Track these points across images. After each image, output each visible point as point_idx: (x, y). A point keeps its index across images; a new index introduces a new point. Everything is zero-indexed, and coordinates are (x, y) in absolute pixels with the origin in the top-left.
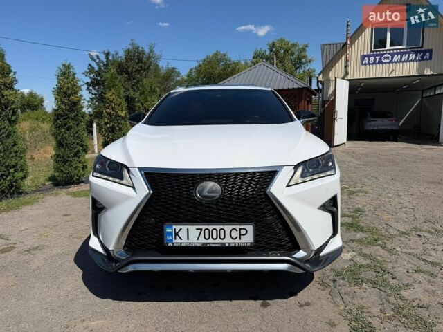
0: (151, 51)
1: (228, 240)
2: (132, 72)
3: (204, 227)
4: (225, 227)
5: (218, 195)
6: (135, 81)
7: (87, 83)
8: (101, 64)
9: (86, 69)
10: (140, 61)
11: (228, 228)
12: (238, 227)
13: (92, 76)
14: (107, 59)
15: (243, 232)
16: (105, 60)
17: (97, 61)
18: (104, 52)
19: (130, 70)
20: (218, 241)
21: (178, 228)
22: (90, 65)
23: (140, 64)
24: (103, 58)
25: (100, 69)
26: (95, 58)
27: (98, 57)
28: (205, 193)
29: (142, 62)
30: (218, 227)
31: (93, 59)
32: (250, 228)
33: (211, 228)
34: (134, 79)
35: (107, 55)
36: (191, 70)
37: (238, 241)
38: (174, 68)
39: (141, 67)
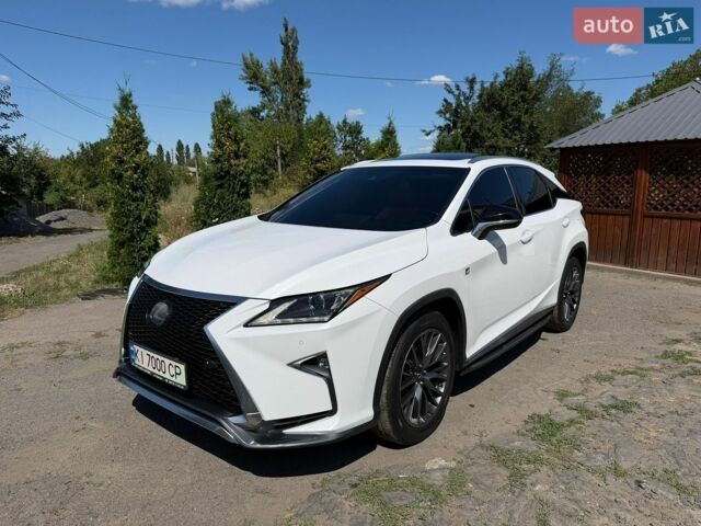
0: (553, 66)
1: (167, 376)
2: (507, 106)
3: (152, 354)
4: (165, 360)
5: (163, 319)
6: (510, 120)
7: (440, 127)
8: (462, 98)
9: (439, 107)
10: (524, 87)
11: (168, 361)
12: (174, 363)
13: (448, 116)
14: (471, 88)
15: (178, 371)
16: (467, 91)
17: (457, 92)
18: (467, 80)
19: (503, 104)
20: (161, 373)
21: (136, 348)
22: (446, 100)
23: (522, 93)
24: (465, 88)
25: (459, 105)
26: (454, 89)
27: (458, 88)
28: (156, 317)
29: (526, 90)
30: (161, 358)
31: (450, 91)
32: (182, 367)
33: (156, 356)
34: (510, 117)
35: (472, 82)
36: (640, 90)
37: (174, 379)
38: (589, 93)
39: (522, 97)
